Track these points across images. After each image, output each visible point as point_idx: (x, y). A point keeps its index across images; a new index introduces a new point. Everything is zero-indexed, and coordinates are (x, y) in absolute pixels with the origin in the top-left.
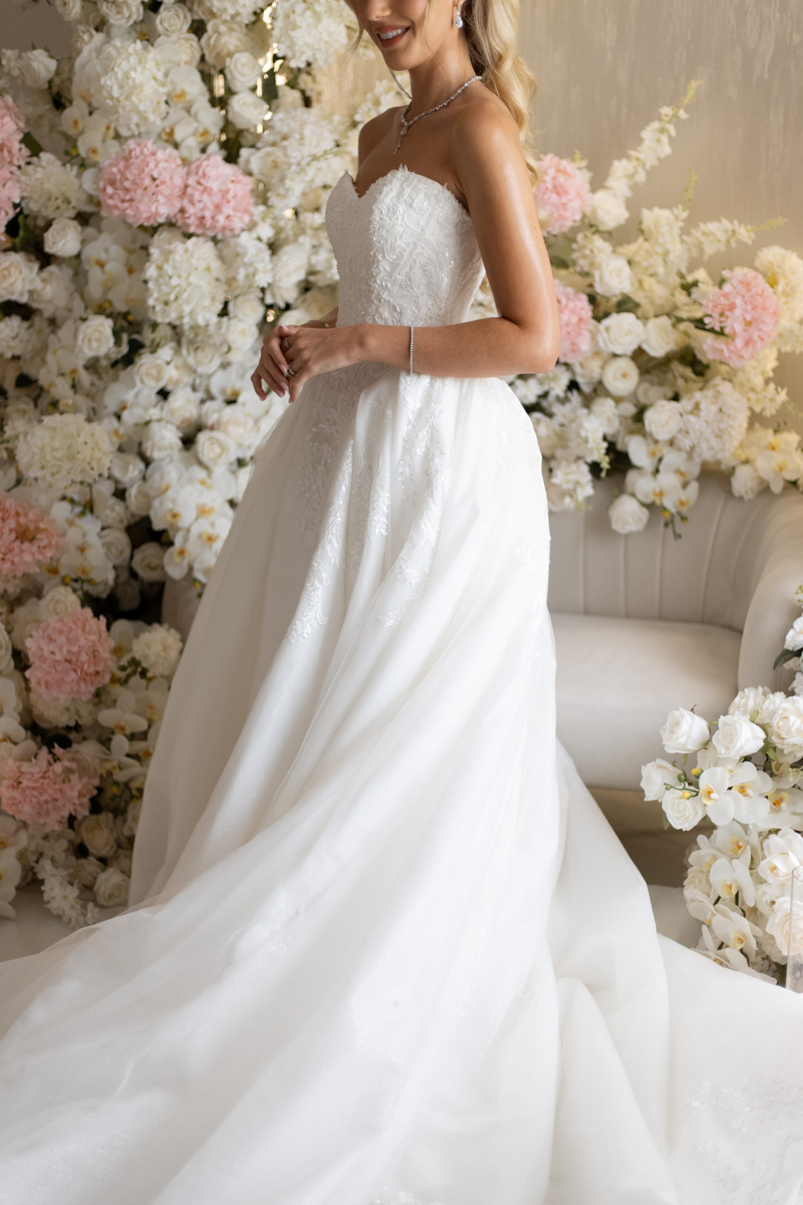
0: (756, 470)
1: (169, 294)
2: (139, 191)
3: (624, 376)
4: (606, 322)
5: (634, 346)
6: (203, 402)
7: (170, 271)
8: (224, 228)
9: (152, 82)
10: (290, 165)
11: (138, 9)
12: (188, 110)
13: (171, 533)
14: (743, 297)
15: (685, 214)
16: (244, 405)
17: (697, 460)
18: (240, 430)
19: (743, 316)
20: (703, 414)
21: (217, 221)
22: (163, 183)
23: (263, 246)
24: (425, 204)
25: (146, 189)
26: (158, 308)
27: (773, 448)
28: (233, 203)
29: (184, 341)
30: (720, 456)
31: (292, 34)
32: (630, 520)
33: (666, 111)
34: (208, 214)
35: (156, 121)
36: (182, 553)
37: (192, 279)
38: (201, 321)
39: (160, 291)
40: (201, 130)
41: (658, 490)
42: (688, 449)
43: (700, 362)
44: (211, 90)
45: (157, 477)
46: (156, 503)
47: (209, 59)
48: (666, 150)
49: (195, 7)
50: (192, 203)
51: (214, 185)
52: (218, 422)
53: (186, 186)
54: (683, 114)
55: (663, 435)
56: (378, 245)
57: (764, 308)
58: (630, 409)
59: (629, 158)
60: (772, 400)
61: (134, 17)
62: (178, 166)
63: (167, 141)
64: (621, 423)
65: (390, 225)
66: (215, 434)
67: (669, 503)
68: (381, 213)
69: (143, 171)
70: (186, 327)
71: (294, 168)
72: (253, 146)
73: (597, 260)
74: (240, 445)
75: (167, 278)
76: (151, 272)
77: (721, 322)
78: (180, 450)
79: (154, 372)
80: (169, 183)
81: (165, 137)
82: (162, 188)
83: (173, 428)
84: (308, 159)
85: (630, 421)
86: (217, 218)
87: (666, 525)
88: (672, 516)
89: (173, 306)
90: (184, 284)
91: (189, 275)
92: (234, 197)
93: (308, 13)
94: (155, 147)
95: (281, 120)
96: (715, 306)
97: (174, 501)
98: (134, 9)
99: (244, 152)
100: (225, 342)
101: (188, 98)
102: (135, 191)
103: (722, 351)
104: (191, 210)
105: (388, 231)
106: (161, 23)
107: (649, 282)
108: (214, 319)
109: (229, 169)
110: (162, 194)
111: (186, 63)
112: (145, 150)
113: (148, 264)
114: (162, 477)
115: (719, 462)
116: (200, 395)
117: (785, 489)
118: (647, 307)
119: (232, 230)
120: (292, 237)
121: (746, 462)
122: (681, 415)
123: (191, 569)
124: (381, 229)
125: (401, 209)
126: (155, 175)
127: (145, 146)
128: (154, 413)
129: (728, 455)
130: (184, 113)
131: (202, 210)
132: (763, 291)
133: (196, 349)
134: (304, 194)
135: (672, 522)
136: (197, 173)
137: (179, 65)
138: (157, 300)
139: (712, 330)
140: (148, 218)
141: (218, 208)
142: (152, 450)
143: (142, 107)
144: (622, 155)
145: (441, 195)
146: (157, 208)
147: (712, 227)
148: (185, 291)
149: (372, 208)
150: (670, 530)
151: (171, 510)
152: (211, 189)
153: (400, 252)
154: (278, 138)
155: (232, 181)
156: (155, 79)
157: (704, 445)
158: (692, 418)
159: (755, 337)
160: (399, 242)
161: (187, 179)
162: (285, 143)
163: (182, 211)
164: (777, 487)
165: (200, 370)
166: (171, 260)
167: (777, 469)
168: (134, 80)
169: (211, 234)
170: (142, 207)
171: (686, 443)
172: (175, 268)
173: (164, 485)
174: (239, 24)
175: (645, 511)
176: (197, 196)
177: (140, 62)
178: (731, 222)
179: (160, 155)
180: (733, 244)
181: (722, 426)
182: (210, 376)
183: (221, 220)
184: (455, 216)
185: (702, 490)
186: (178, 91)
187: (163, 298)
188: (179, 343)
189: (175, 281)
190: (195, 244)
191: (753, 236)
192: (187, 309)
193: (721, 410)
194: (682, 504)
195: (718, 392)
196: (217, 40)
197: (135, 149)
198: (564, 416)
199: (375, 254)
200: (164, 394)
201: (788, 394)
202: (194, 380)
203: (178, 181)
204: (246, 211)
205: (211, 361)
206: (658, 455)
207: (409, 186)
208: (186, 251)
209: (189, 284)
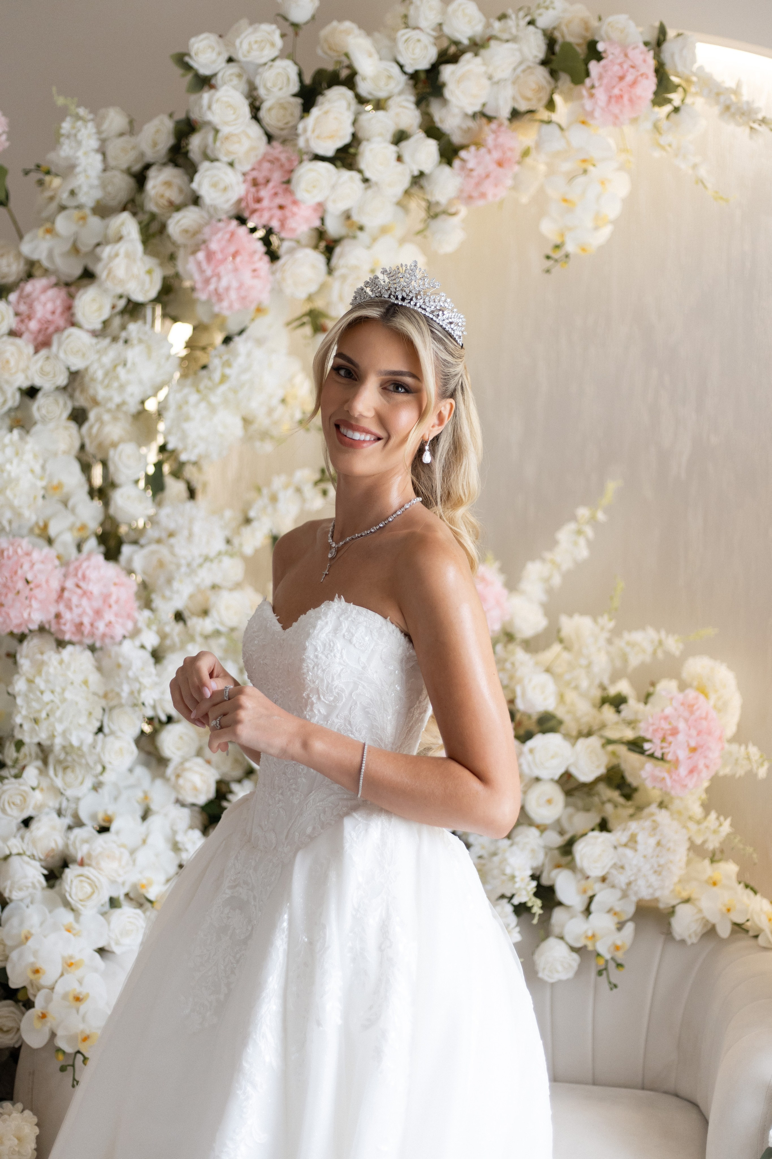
0: (700, 911)
1: (39, 711)
2: (11, 596)
3: (549, 802)
4: (530, 744)
5: (562, 771)
6: (70, 828)
7: (42, 686)
8: (104, 636)
9: (30, 476)
10: (178, 566)
11: (13, 396)
12: (65, 503)
13: (31, 991)
14: (686, 720)
15: (611, 625)
16: (117, 833)
17: (634, 899)
18: (115, 865)
19: (687, 741)
20: (640, 847)
21: (97, 629)
22: (38, 586)
23: (146, 656)
24: (367, 639)
25: (18, 592)
26: (26, 727)
27: (715, 884)
28: (115, 608)
29: (51, 760)
30: (658, 894)
31: (186, 426)
32: (560, 968)
33: (583, 512)
34: (86, 621)
35: (31, 516)
36: (44, 1016)
37: (68, 695)
38: (75, 742)
39: (29, 707)
40: (78, 524)
41: (590, 934)
42: (624, 886)
43: (629, 785)
44: (89, 480)
45: (15, 921)
46: (14, 955)
47: (90, 448)
48: (583, 552)
49: (77, 394)
50: (69, 608)
51: (95, 589)
52: (89, 855)
53: (63, 589)
54: (601, 516)
55: (596, 872)
56: (312, 686)
57: (710, 733)
58: (556, 840)
59: (543, 560)
60: (715, 832)
61: (10, 404)
62: (56, 567)
63: (40, 536)
64: (546, 854)
65: (327, 663)
66: (85, 870)
67: (603, 948)
68: (316, 650)
69: (16, 573)
70: (57, 748)
71: (183, 569)
72: (135, 542)
73: (519, 674)
74: (113, 882)
75: (39, 694)
76: (20, 685)
77: (662, 748)
78: (43, 889)
79: (18, 800)
80: (44, 585)
81: (37, 531)
82: (36, 592)
83: (37, 864)
84: (199, 560)
85: (556, 853)
86: (96, 624)
87: (600, 973)
88: (607, 961)
89: (44, 725)
90: (57, 701)
91: (63, 690)
92: (117, 602)
93: (203, 405)
94: (30, 547)
95: (168, 516)
96: (655, 731)
97: (35, 953)
98: (9, 394)
99: (126, 550)
100: (100, 761)
101: (66, 490)
102: (6, 595)
103: (663, 779)
104: (67, 616)
105: (323, 671)
106: (39, 409)
107: (571, 696)
108: (89, 738)
109: (110, 570)
110: (36, 598)
111: (64, 452)
112: (20, 551)
113: (16, 677)
114: (22, 923)
115: (657, 900)
116: (68, 820)
117: (733, 932)
118: (570, 725)
119: (112, 638)
120: (178, 644)
121: (687, 901)
122: (615, 848)
123: (53, 1035)
124: (316, 668)
125: (338, 645)
126: (30, 577)
127: (19, 545)
128: (15, 845)
129: (667, 892)
130: (60, 507)
131: (80, 616)
132: (707, 714)
133: (65, 769)
134: (191, 597)
135: (606, 969)
136: (76, 575)
137: (55, 455)
138: (25, 717)
139: (652, 756)
140: (19, 625)
141: (98, 613)
142: (11, 891)
143: (16, 503)
144: (534, 556)
145: (384, 628)
146: (29, 614)
147: (637, 636)
148: (58, 708)
149: (305, 643)
150: (603, 978)
151: (33, 964)
152: (91, 593)
153: (338, 694)
154: (164, 535)
155: (115, 584)
156: (32, 471)
157: (641, 883)
158: (629, 852)
159: (701, 766)
160: (336, 683)
161: (64, 581)
162: (173, 541)
163: (58, 616)
164: (724, 931)
165: (69, 793)
166: (43, 674)
167: (724, 910)
168: (9, 473)
169: (88, 641)
170: (13, 614)
171: (621, 879)
172: (47, 681)
173: (23, 933)
174: (126, 413)
175: (575, 956)
176: (75, 600)
177: (17, 454)
178: (658, 631)
179: (36, 555)
180: (660, 655)
181: (662, 861)
182: (78, 800)
183: (101, 626)
184: (400, 651)
185: (637, 931)
186: (55, 482)
187: (32, 716)
188: (45, 762)
189: (47, 697)
190: (71, 654)
191: (681, 646)
192: (59, 728)
193: (658, 844)
194: (617, 948)
195: (654, 821)
196: (100, 429)
197: (8, 549)
198: (483, 847)
199: (308, 695)
200: (27, 822)
201: (731, 825)
202: (60, 804)
203: (55, 585)
204: (129, 616)
205: (82, 783)
206: (590, 893)
207: (347, 619)
208: (61, 662)
209: (64, 700)
